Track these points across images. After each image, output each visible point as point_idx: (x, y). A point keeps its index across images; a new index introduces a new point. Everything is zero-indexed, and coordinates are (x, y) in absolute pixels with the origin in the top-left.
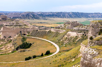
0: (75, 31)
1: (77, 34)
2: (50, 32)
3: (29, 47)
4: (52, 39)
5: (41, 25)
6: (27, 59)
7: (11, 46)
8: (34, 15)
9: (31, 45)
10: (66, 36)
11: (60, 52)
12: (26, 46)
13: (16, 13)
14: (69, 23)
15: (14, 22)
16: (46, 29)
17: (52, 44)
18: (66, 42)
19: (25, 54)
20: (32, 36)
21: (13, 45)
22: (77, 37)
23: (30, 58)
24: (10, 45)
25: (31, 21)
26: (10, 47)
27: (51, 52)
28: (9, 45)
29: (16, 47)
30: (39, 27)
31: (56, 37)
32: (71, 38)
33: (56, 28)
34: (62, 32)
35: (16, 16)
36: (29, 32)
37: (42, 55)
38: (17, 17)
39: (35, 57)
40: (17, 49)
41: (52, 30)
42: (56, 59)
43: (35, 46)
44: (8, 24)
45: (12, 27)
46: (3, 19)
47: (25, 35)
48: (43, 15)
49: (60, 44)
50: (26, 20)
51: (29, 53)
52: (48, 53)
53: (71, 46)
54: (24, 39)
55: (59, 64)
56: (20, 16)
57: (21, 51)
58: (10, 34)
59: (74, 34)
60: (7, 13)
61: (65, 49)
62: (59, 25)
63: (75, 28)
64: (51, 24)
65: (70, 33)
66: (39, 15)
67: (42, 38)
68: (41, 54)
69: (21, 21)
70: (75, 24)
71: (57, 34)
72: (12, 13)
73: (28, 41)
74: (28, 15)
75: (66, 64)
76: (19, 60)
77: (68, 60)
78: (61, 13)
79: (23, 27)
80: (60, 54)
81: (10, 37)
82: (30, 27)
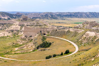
0: (93, 31)
1: (96, 34)
2: (69, 32)
3: (49, 46)
4: (71, 39)
5: (60, 25)
6: (47, 58)
7: (32, 45)
8: (52, 16)
9: (50, 44)
10: (85, 36)
11: (79, 51)
12: (46, 45)
13: (35, 14)
14: (87, 23)
15: (34, 22)
16: (64, 29)
17: (71, 44)
18: (85, 41)
19: (46, 53)
20: (51, 35)
21: (34, 44)
22: (95, 37)
23: (50, 57)
24: (31, 44)
25: (49, 21)
27: (70, 51)
29: (37, 46)
30: (58, 27)
31: (75, 36)
32: (90, 38)
33: (75, 28)
34: (80, 31)
35: (36, 16)
36: (48, 32)
37: (62, 54)
38: (37, 18)
39: (55, 56)
40: (38, 48)
41: (71, 30)
42: (76, 58)
44: (29, 24)
46: (24, 19)
47: (44, 34)
48: (61, 16)
49: (79, 43)
50: (45, 20)
51: (49, 51)
52: (67, 52)
53: (90, 45)
54: (44, 38)
55: (79, 64)
56: (40, 16)
57: (41, 50)
58: (31, 34)
59: (92, 34)
60: (26, 14)
61: (84, 48)
62: (77, 25)
63: (94, 28)
65: (88, 32)
66: (57, 15)
67: (61, 37)
68: (60, 53)
69: (41, 21)
70: (93, 24)
71: (76, 34)
72: (31, 13)
73: (48, 40)
75: (86, 63)
76: (40, 59)
77: (88, 59)
78: (79, 13)
79: (43, 27)
80: (79, 53)
81: (31, 36)
82: (49, 26)
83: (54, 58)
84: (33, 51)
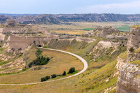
0: (109, 40)
1: (112, 44)
2: (74, 41)
3: (46, 63)
4: (78, 52)
5: (63, 32)
6: (43, 80)
7: (22, 61)
8: (52, 19)
9: (48, 60)
10: (96, 48)
11: (88, 69)
12: (41, 61)
13: (27, 16)
14: (100, 30)
15: (25, 28)
16: (69, 38)
17: (78, 59)
18: (97, 55)
19: (41, 73)
20: (50, 47)
21: (24, 60)
22: (111, 49)
23: (47, 78)
24: (20, 60)
25: (48, 26)
26: (20, 63)
27: (76, 70)
28: (18, 60)
29: (29, 63)
30: (60, 35)
31: (83, 48)
32: (104, 50)
33: (83, 36)
34: (91, 41)
35: (28, 20)
36: (45, 43)
37: (64, 74)
38: (30, 22)
39: (54, 77)
40: (30, 66)
41: (78, 39)
42: (84, 79)
43: (54, 62)
44: (17, 32)
45: (22, 35)
46: (10, 24)
47: (40, 46)
48: (65, 19)
49: (89, 58)
50: (42, 26)
51: (45, 71)
52: (72, 71)
53: (104, 60)
54: (39, 52)
55: (88, 87)
56: (34, 20)
57: (35, 69)
58: (21, 46)
59: (107, 44)
60: (15, 17)
61: (96, 64)
62: (87, 32)
63: (109, 36)
64: (75, 30)
65: (102, 42)
66: (59, 18)
67: (64, 50)
69: (35, 27)
70: (108, 31)
71: (84, 44)
72: (22, 16)
73: (45, 54)
74: (44, 19)
75: (97, 86)
76: (33, 81)
77: (100, 80)
78: (90, 15)
79: (37, 35)
80: (89, 72)
81: (20, 49)
82: (47, 35)
83: (54, 80)
84: (24, 70)
